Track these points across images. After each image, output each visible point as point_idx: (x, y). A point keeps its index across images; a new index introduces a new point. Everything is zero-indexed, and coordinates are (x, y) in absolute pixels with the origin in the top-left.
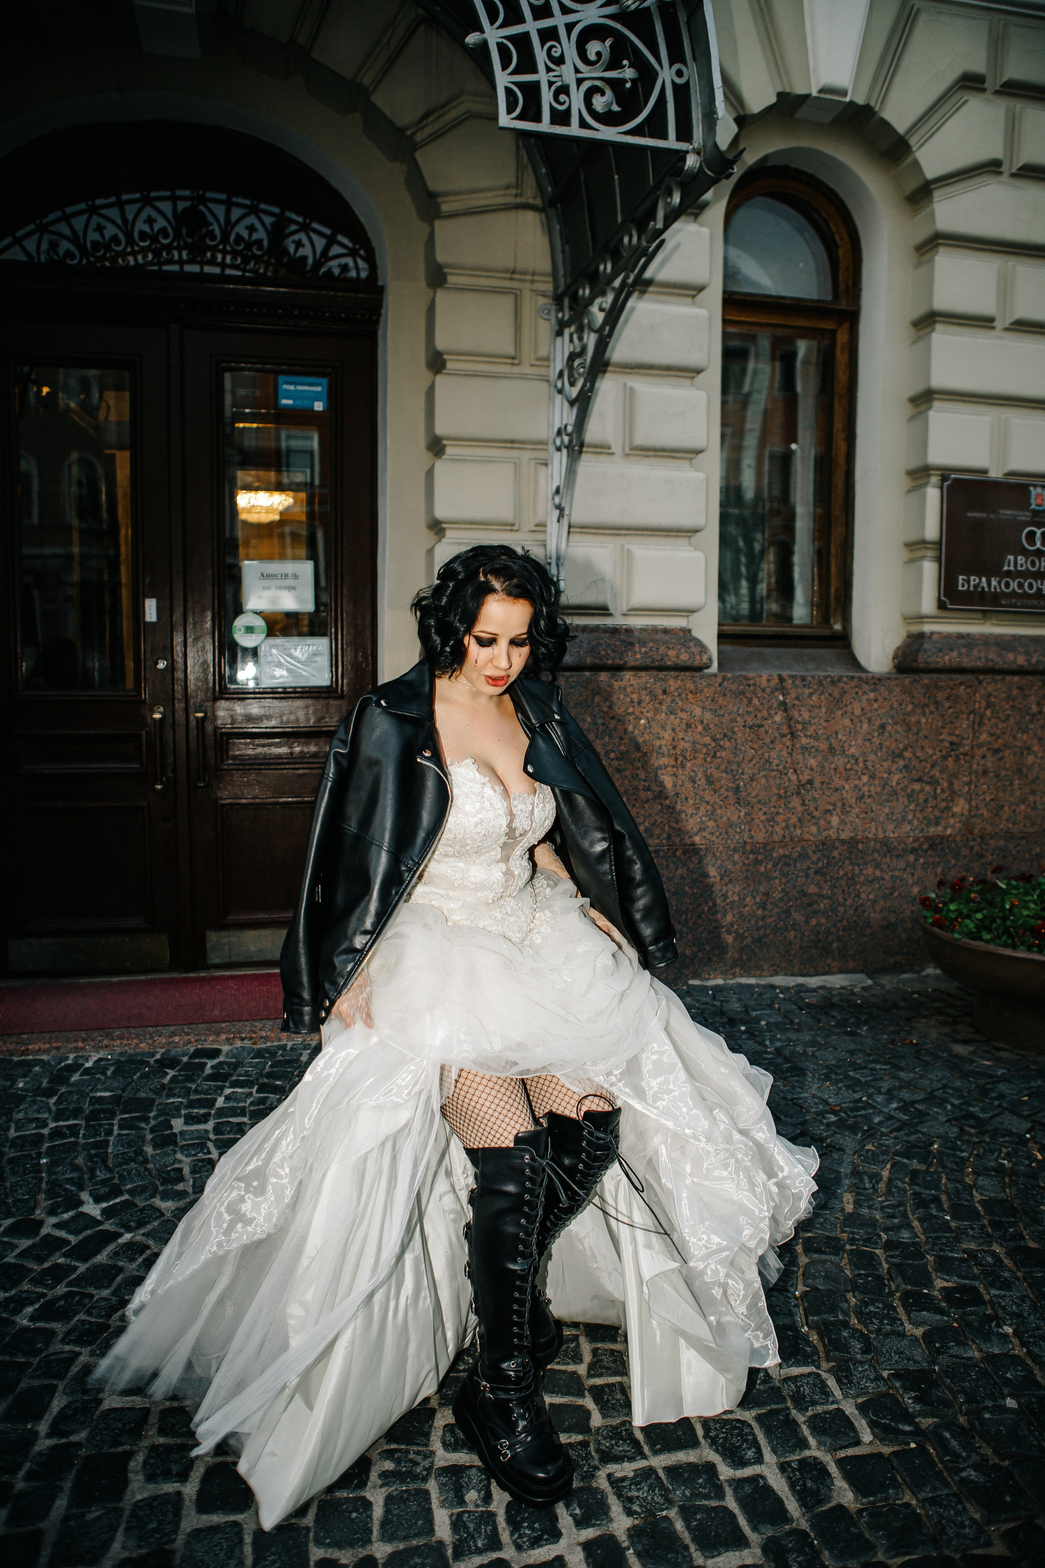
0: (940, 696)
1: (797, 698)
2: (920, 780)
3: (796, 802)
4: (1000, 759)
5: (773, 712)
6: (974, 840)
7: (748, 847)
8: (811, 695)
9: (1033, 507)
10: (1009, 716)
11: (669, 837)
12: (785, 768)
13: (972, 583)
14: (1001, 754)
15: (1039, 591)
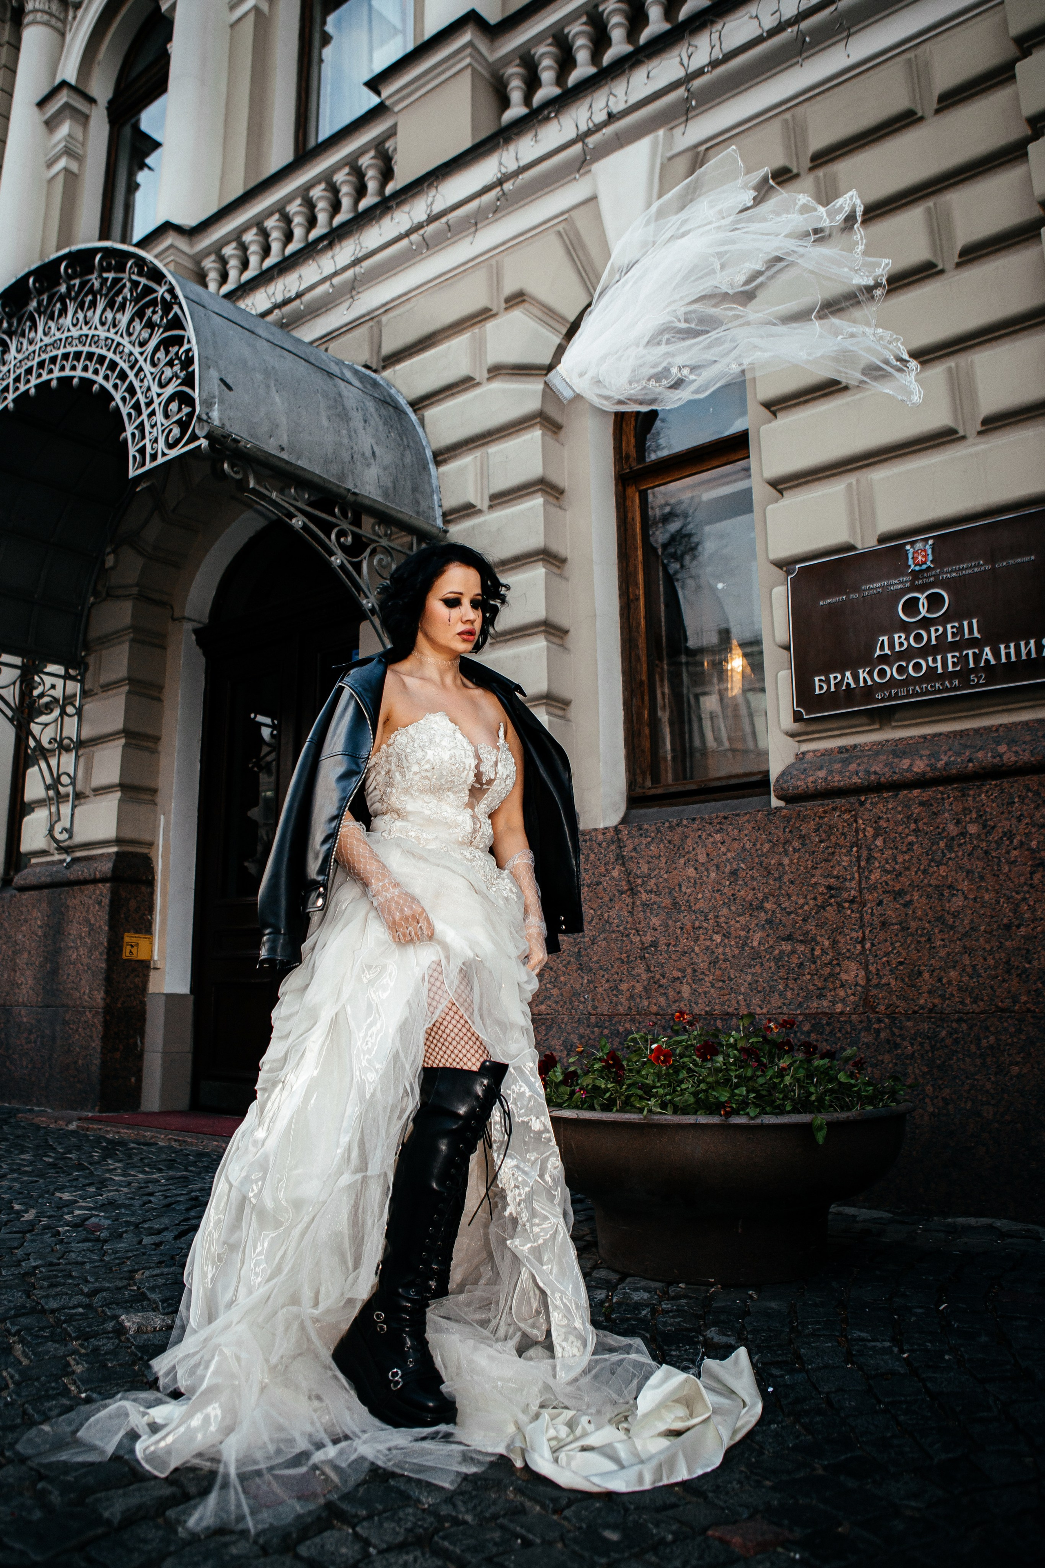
0: (806, 828)
1: (635, 849)
2: (789, 938)
3: (640, 969)
4: (906, 905)
5: (610, 867)
6: (879, 1021)
7: (593, 1019)
8: (648, 845)
9: (913, 568)
10: (911, 844)
12: (625, 929)
13: (832, 682)
14: (907, 898)
15: (932, 670)
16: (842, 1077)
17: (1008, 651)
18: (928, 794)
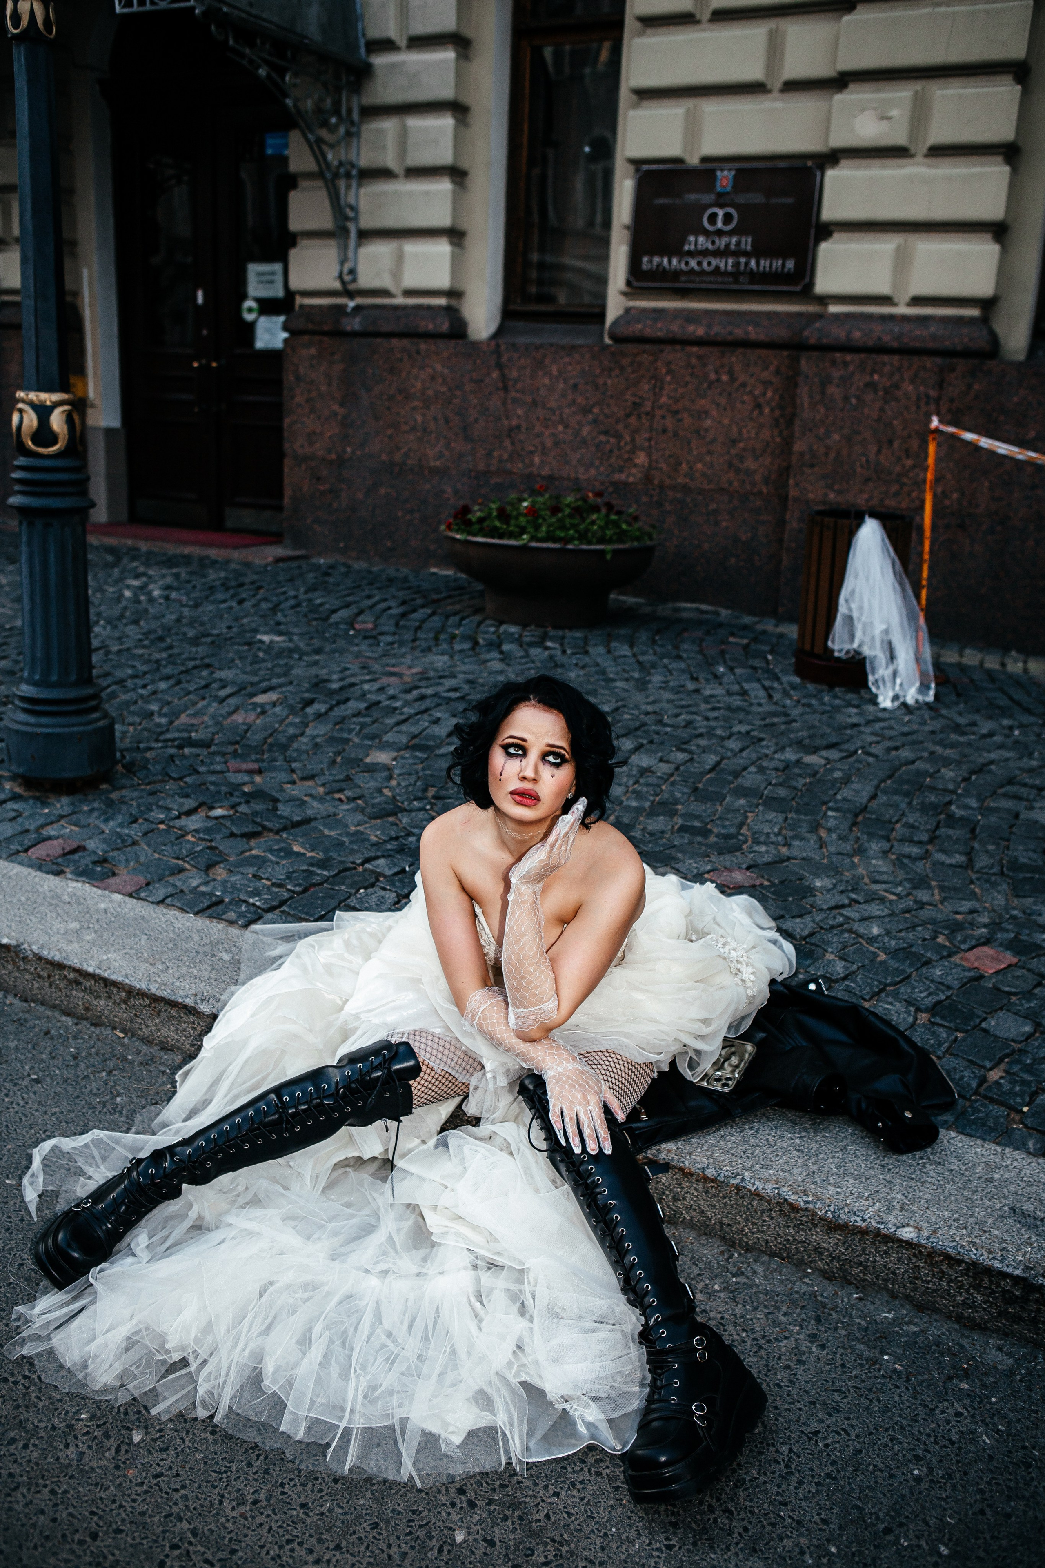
0: (625, 362)
1: (510, 360)
2: (606, 433)
3: (507, 443)
4: (679, 420)
5: (491, 370)
6: (654, 489)
7: (473, 474)
8: (519, 358)
9: (719, 188)
10: (687, 382)
11: (420, 460)
12: (499, 415)
13: (655, 263)
14: (680, 416)
15: (717, 268)
16: (624, 526)
17: (765, 263)
18: (703, 350)
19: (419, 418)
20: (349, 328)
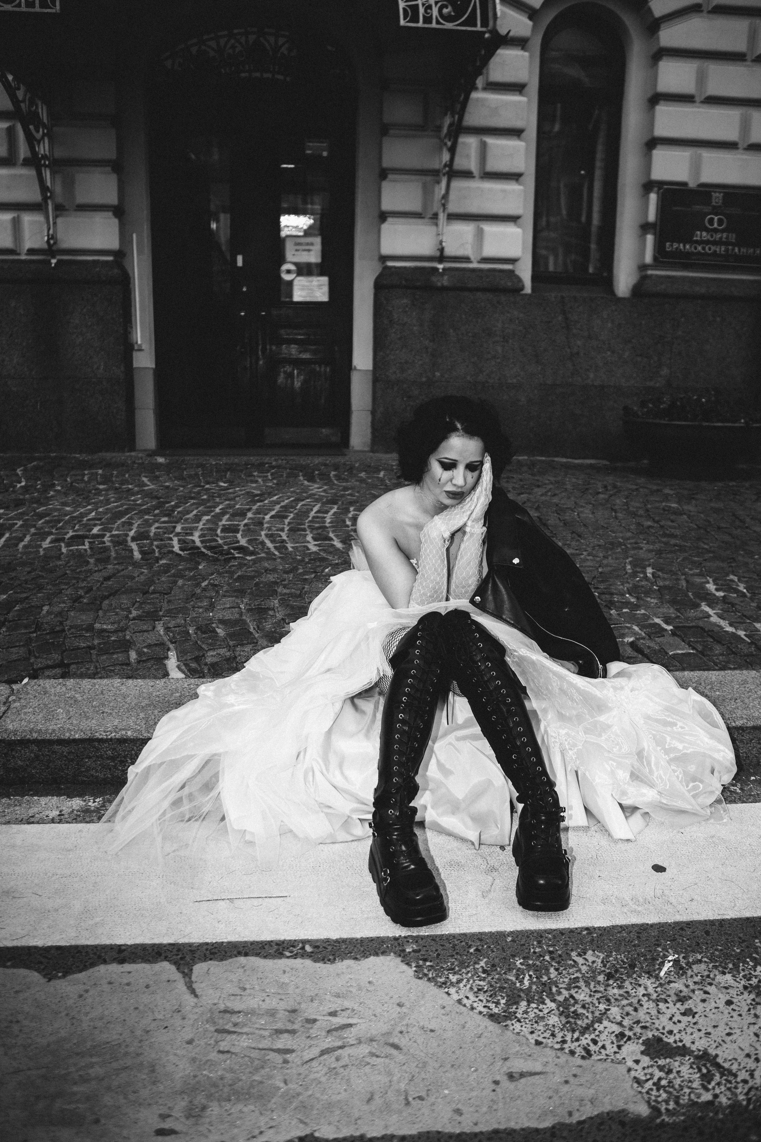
0: (654, 309)
1: (571, 308)
2: (641, 355)
3: (569, 364)
4: (689, 346)
5: (557, 315)
7: (543, 387)
8: (579, 306)
9: (714, 204)
10: (695, 322)
12: (563, 345)
13: (674, 247)
14: (690, 343)
17: (743, 250)
18: (705, 302)
19: (499, 349)
20: (439, 284)
